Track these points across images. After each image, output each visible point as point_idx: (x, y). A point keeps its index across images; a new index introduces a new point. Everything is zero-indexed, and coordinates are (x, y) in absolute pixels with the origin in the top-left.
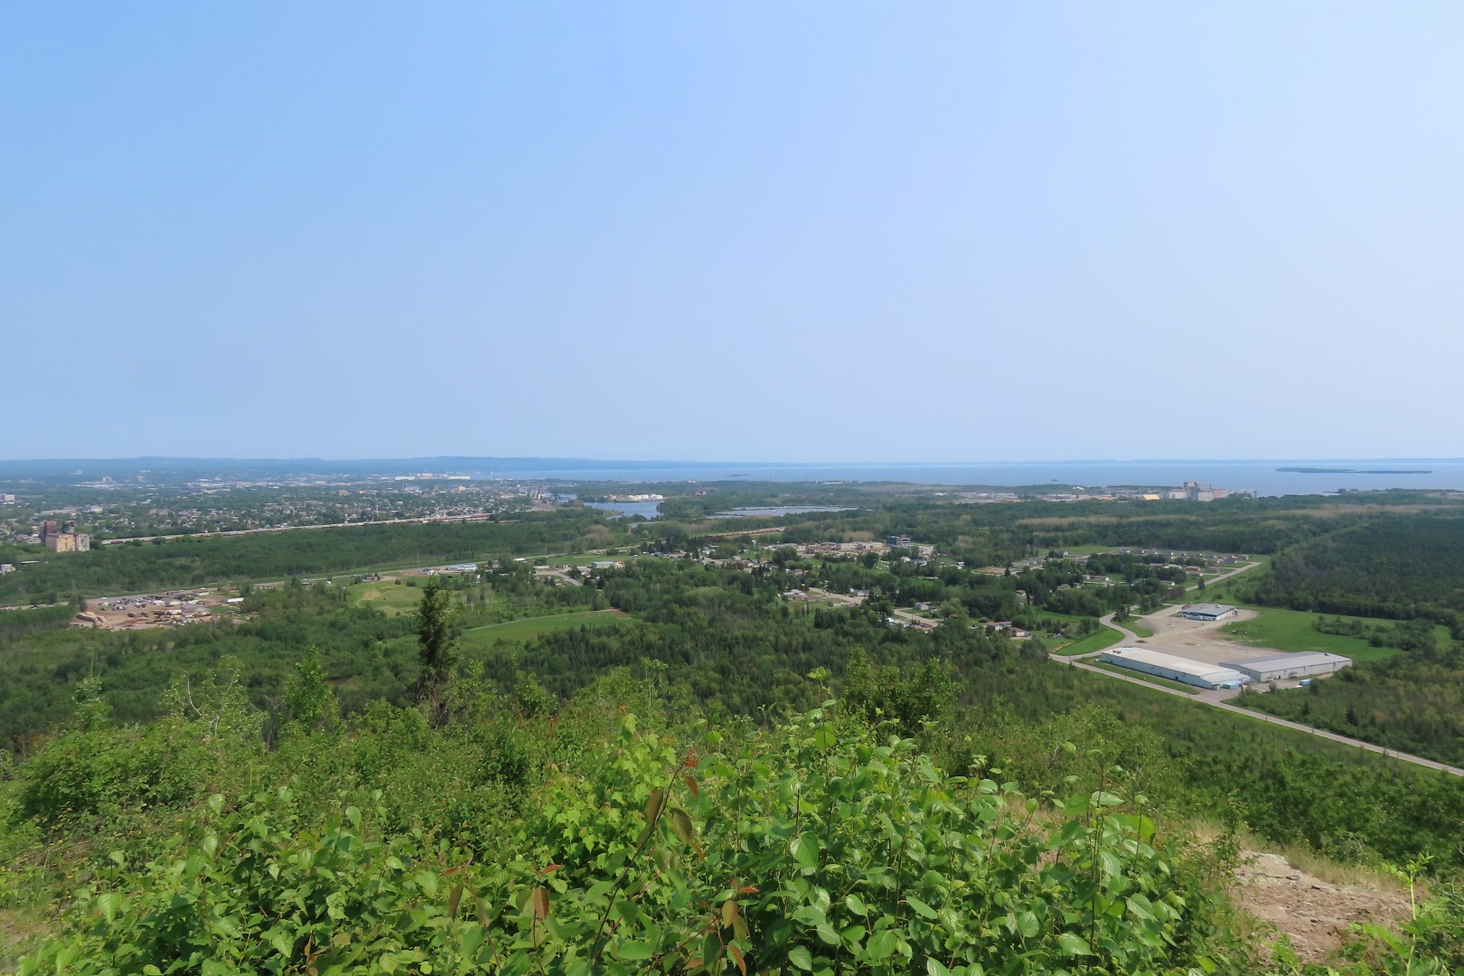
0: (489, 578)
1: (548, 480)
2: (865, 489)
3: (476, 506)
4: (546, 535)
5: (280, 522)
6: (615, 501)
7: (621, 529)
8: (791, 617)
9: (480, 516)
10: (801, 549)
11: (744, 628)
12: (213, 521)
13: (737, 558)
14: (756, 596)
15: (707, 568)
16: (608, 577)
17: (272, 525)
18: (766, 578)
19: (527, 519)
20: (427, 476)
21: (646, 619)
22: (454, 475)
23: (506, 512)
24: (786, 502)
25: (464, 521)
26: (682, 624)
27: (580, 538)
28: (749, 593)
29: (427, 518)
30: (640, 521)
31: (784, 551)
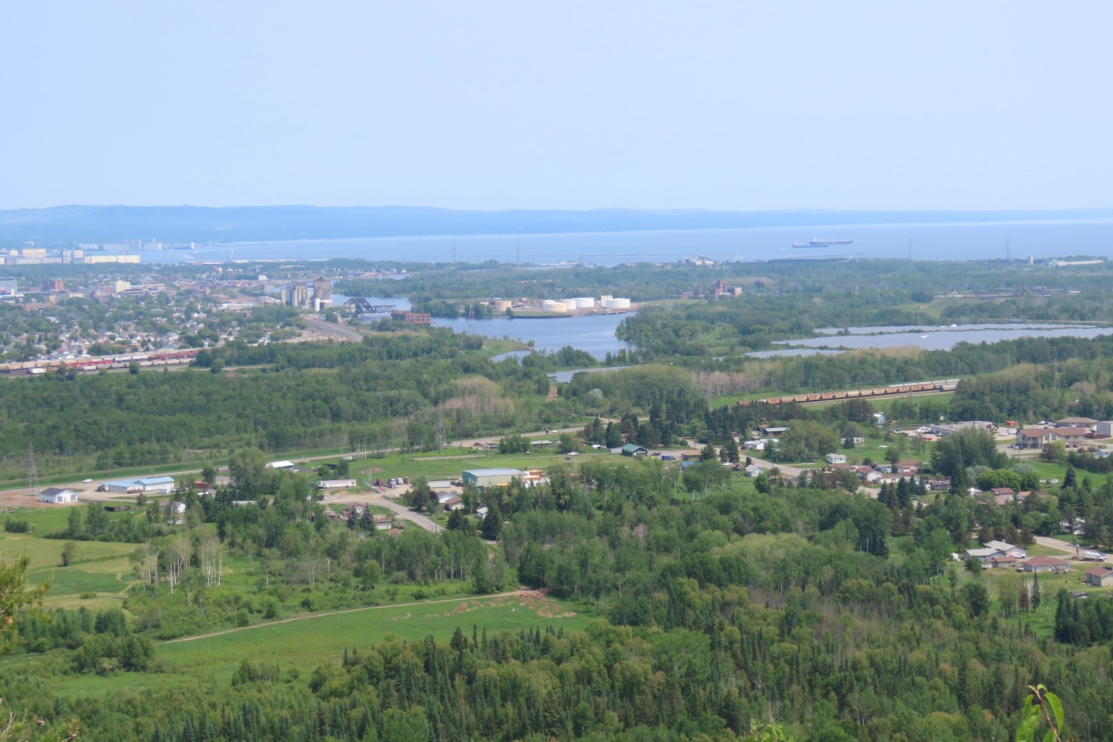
0: (209, 511)
1: (334, 263)
3: (162, 331)
4: (343, 402)
6: (510, 315)
7: (530, 384)
8: (992, 613)
9: (173, 355)
10: (1005, 435)
11: (871, 642)
13: (838, 459)
14: (896, 558)
15: (760, 485)
16: (508, 510)
18: (920, 512)
20: (34, 256)
21: (618, 618)
22: (101, 251)
23: (238, 345)
24: (953, 314)
25: (134, 367)
26: (709, 630)
27: (429, 409)
28: (878, 549)
29: (43, 360)
30: (577, 365)
31: (960, 440)
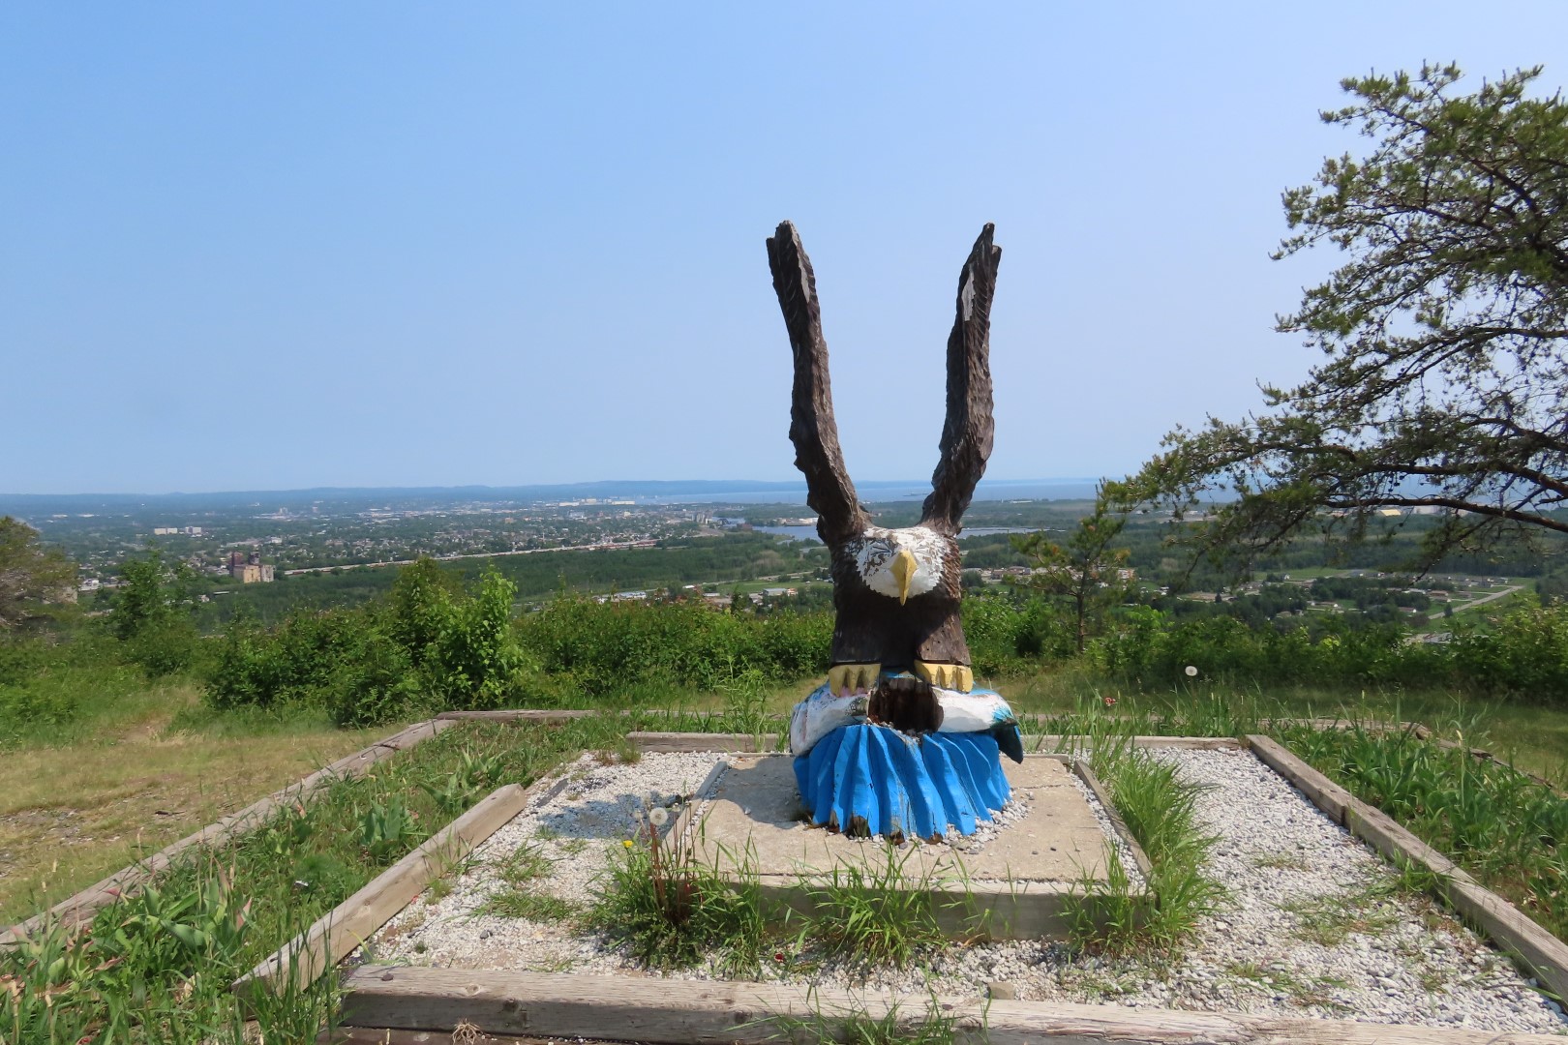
1: (714, 504)
2: (1056, 508)
3: (643, 532)
4: (715, 561)
5: (449, 551)
6: (785, 525)
7: (792, 554)
9: (646, 542)
12: (386, 551)
16: (781, 605)
17: (442, 554)
19: (696, 545)
20: (591, 501)
22: (618, 500)
23: (673, 538)
25: (631, 547)
27: (750, 564)
29: (594, 545)
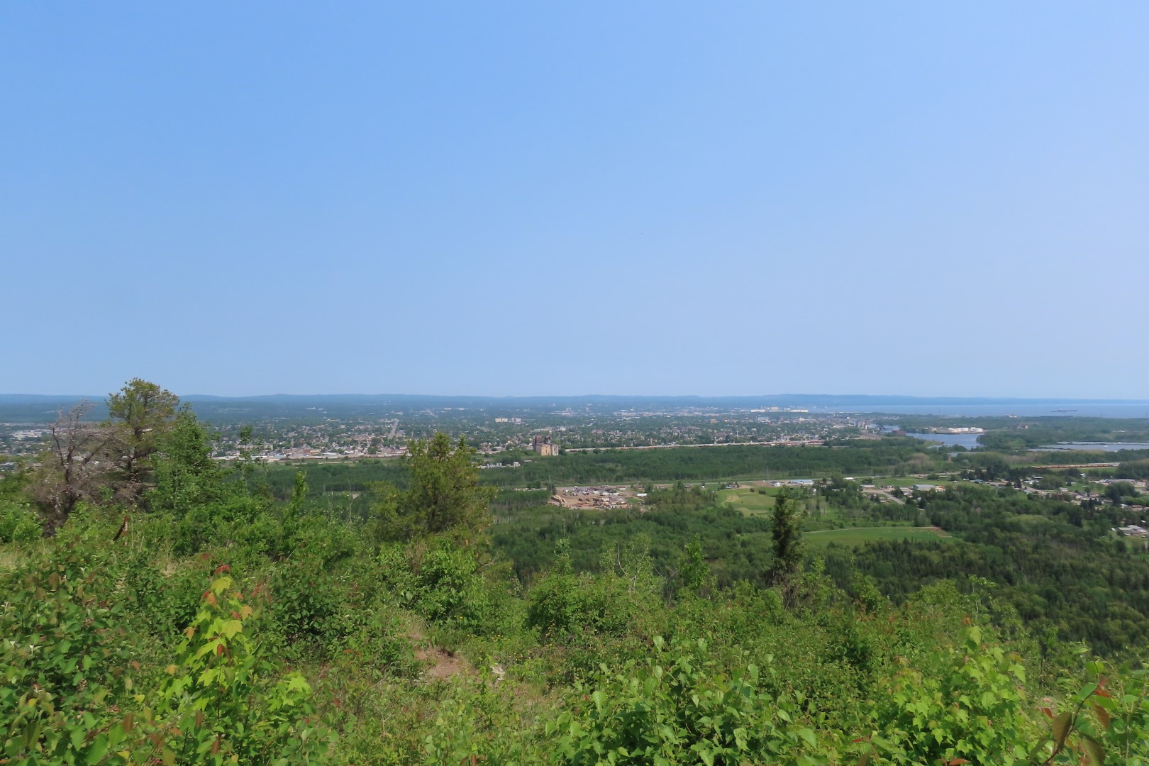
0: (824, 492)
1: (873, 414)
3: (814, 434)
4: (872, 460)
5: (671, 441)
6: (936, 433)
7: (941, 457)
8: (1128, 552)
9: (816, 442)
10: (1140, 485)
11: (1073, 558)
13: (1064, 490)
14: (1086, 528)
15: (1030, 497)
16: (928, 499)
18: (1098, 511)
19: (856, 445)
20: (775, 409)
21: (967, 539)
22: (796, 408)
23: (838, 439)
24: (1119, 438)
25: (803, 445)
26: (1003, 547)
27: (902, 463)
28: (1079, 524)
29: (775, 442)
30: (959, 451)
31: (1118, 486)
